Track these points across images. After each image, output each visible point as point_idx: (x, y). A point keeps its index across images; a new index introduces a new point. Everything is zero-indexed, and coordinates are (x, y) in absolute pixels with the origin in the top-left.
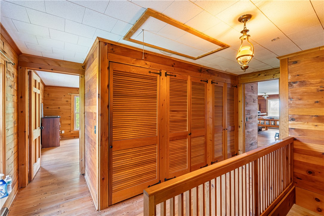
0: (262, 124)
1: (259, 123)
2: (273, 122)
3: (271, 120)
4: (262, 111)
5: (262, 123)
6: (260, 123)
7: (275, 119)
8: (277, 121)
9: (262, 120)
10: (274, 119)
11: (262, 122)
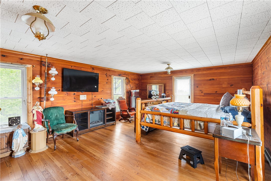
0: (157, 122)
1: (152, 120)
2: (176, 120)
3: (173, 115)
4: (167, 93)
5: (157, 120)
6: (154, 122)
7: (180, 113)
8: (183, 119)
9: (157, 115)
10: (177, 113)
11: (157, 118)
